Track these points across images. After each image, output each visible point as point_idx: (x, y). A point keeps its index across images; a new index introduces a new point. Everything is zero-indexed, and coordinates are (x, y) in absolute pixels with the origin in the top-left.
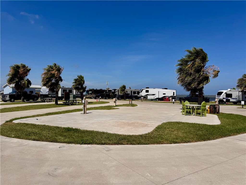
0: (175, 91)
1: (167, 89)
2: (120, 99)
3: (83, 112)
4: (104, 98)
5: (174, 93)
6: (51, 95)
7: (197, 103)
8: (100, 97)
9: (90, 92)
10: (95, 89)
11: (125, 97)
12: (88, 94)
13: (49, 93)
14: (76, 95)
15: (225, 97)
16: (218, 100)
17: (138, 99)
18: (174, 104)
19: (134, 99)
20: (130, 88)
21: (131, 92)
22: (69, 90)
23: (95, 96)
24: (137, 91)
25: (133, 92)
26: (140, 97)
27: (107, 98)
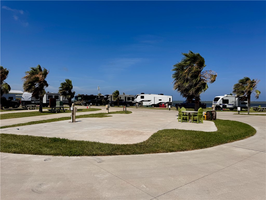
0: (171, 97)
1: (162, 94)
2: (113, 105)
3: (71, 120)
4: (95, 104)
5: (170, 99)
6: (35, 102)
7: (194, 109)
8: (91, 103)
9: (80, 98)
10: (85, 95)
11: (118, 104)
12: (77, 100)
13: (32, 100)
14: (63, 102)
15: (221, 103)
16: (215, 106)
17: (133, 106)
18: (170, 110)
19: (128, 105)
20: (124, 94)
21: (126, 98)
22: (55, 96)
23: (85, 103)
24: (132, 97)
25: (128, 98)
26: (135, 103)
27: (99, 105)
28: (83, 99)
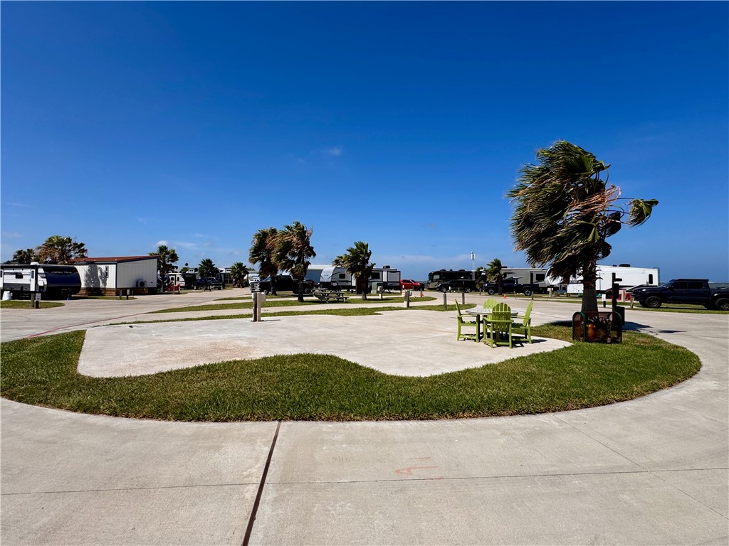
5: (651, 276)
8: (450, 287)
9: (436, 277)
11: (500, 289)
12: (432, 281)
14: (389, 284)
17: (542, 295)
19: (528, 293)
21: (532, 275)
26: (546, 288)
27: (468, 291)
28: (444, 280)
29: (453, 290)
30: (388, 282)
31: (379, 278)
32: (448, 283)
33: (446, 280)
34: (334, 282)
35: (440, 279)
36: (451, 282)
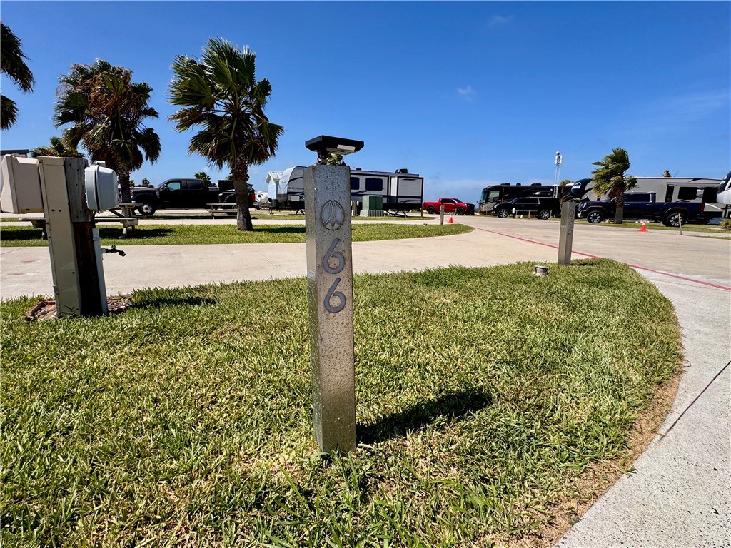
2: (594, 218)
4: (527, 213)
6: (301, 198)
8: (514, 209)
11: (619, 211)
12: (487, 200)
13: (291, 190)
14: (400, 200)
20: (668, 174)
21: (670, 190)
22: (367, 179)
23: (495, 207)
24: (703, 186)
25: (682, 189)
26: (719, 214)
27: (545, 216)
28: (505, 198)
29: (519, 213)
30: (398, 196)
31: (381, 189)
32: (512, 202)
33: (509, 198)
34: (294, 193)
35: (501, 196)
36: (517, 201)
